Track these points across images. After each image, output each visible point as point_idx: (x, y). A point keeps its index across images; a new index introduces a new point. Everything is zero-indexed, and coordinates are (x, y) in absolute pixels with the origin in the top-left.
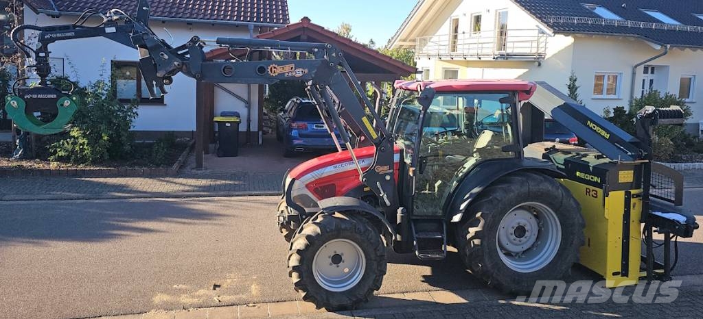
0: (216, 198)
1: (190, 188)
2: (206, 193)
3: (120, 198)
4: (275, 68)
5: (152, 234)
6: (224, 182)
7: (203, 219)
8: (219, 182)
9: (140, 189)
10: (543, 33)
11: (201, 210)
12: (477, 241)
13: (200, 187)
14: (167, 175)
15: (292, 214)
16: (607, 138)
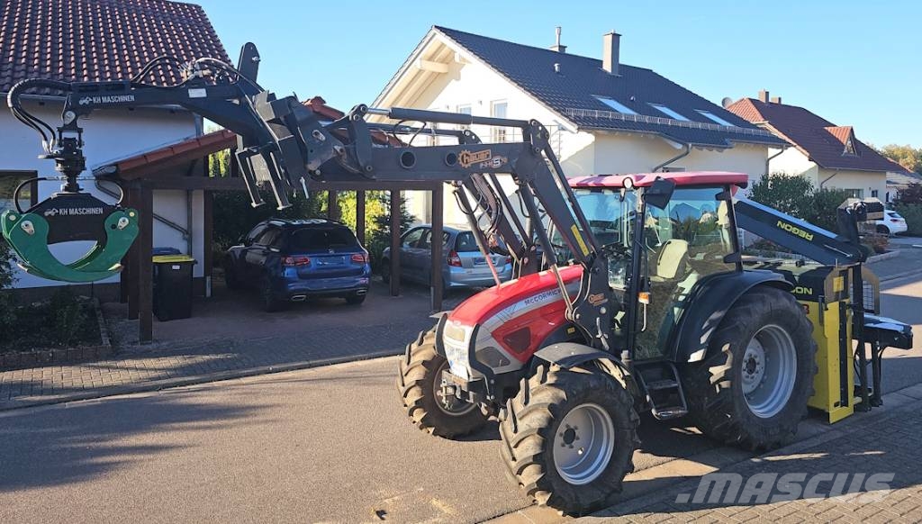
0: (215, 384)
1: (159, 373)
2: (193, 378)
3: (40, 404)
4: (467, 155)
5: (174, 453)
6: (207, 357)
7: (234, 417)
8: (200, 359)
9: (67, 384)
10: (563, 129)
11: (216, 404)
12: (725, 384)
13: (175, 369)
14: (97, 359)
15: (471, 380)
16: (811, 239)
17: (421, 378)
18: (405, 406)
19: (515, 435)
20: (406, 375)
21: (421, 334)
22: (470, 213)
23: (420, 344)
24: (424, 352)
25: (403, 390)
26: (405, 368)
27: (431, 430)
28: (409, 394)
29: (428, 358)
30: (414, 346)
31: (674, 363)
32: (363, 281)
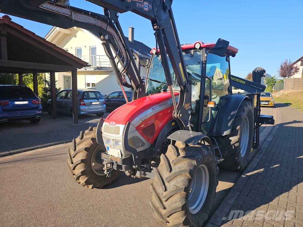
12: (237, 145)
15: (123, 158)
16: (244, 83)
17: (84, 158)
18: (74, 175)
19: (165, 193)
20: (73, 157)
21: (81, 132)
22: (112, 59)
23: (82, 138)
24: (85, 143)
25: (72, 166)
26: (73, 153)
27: (91, 186)
28: (76, 168)
29: (88, 146)
30: (78, 140)
31: (214, 137)
32: (38, 112)
